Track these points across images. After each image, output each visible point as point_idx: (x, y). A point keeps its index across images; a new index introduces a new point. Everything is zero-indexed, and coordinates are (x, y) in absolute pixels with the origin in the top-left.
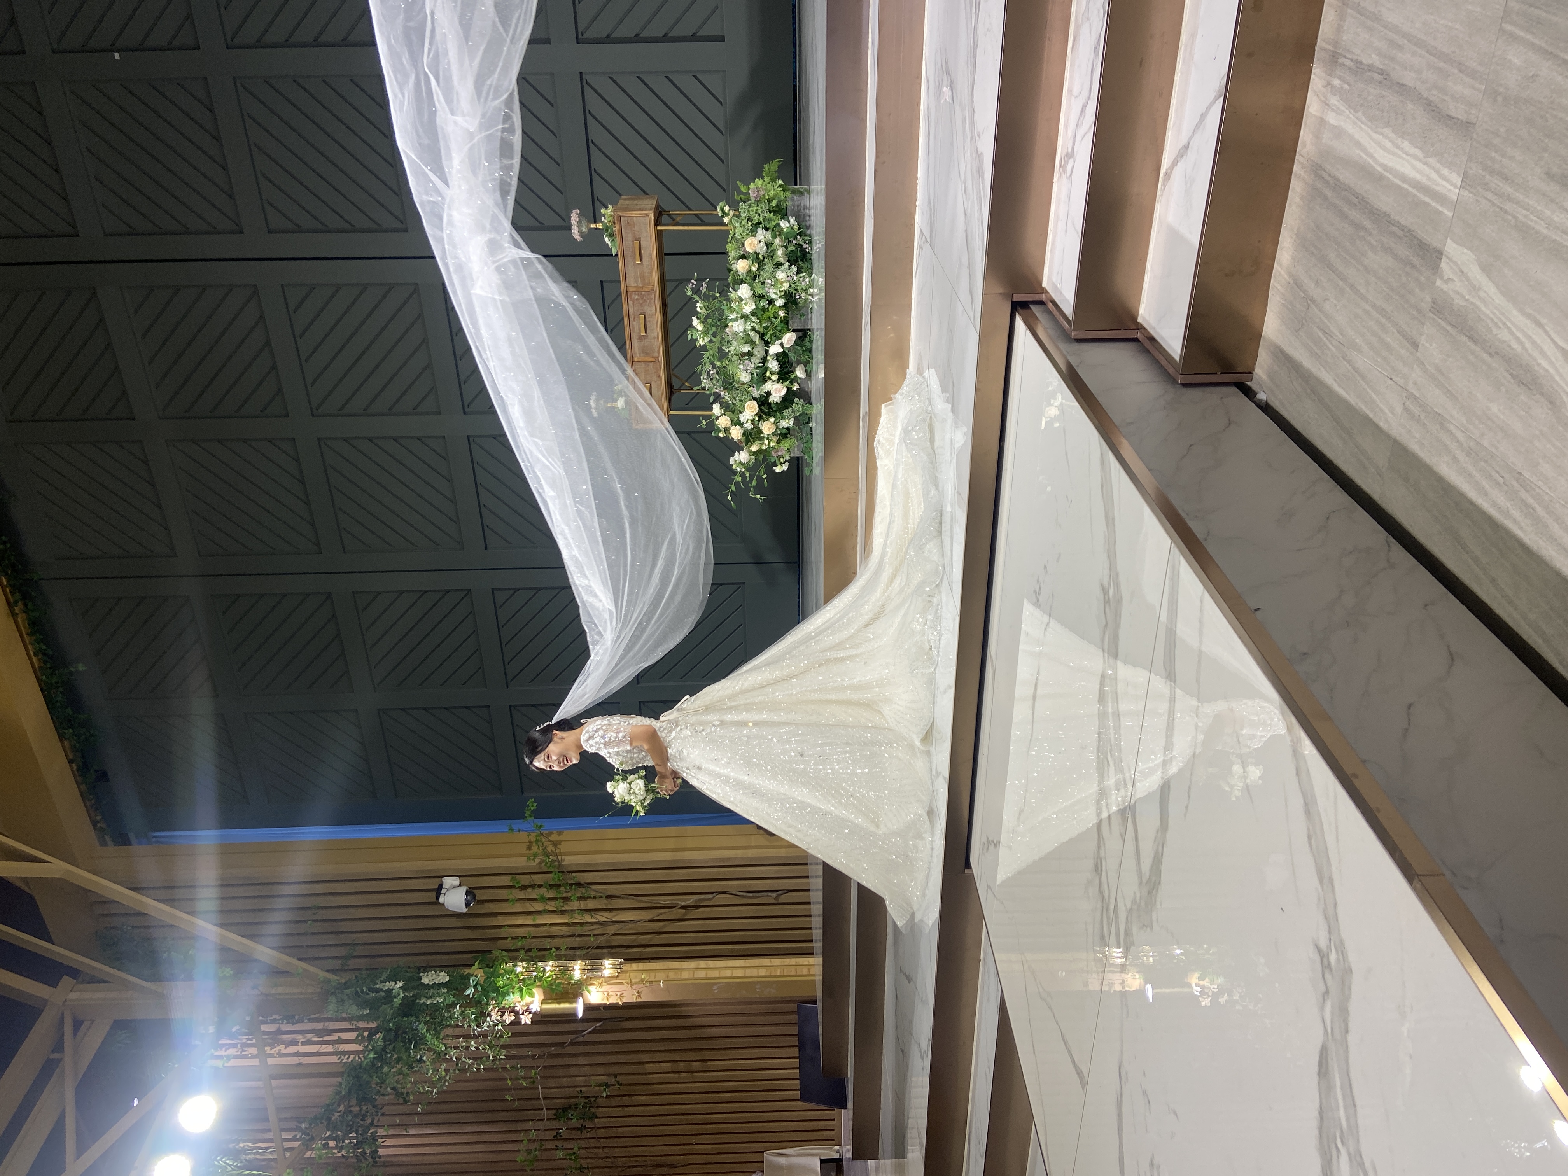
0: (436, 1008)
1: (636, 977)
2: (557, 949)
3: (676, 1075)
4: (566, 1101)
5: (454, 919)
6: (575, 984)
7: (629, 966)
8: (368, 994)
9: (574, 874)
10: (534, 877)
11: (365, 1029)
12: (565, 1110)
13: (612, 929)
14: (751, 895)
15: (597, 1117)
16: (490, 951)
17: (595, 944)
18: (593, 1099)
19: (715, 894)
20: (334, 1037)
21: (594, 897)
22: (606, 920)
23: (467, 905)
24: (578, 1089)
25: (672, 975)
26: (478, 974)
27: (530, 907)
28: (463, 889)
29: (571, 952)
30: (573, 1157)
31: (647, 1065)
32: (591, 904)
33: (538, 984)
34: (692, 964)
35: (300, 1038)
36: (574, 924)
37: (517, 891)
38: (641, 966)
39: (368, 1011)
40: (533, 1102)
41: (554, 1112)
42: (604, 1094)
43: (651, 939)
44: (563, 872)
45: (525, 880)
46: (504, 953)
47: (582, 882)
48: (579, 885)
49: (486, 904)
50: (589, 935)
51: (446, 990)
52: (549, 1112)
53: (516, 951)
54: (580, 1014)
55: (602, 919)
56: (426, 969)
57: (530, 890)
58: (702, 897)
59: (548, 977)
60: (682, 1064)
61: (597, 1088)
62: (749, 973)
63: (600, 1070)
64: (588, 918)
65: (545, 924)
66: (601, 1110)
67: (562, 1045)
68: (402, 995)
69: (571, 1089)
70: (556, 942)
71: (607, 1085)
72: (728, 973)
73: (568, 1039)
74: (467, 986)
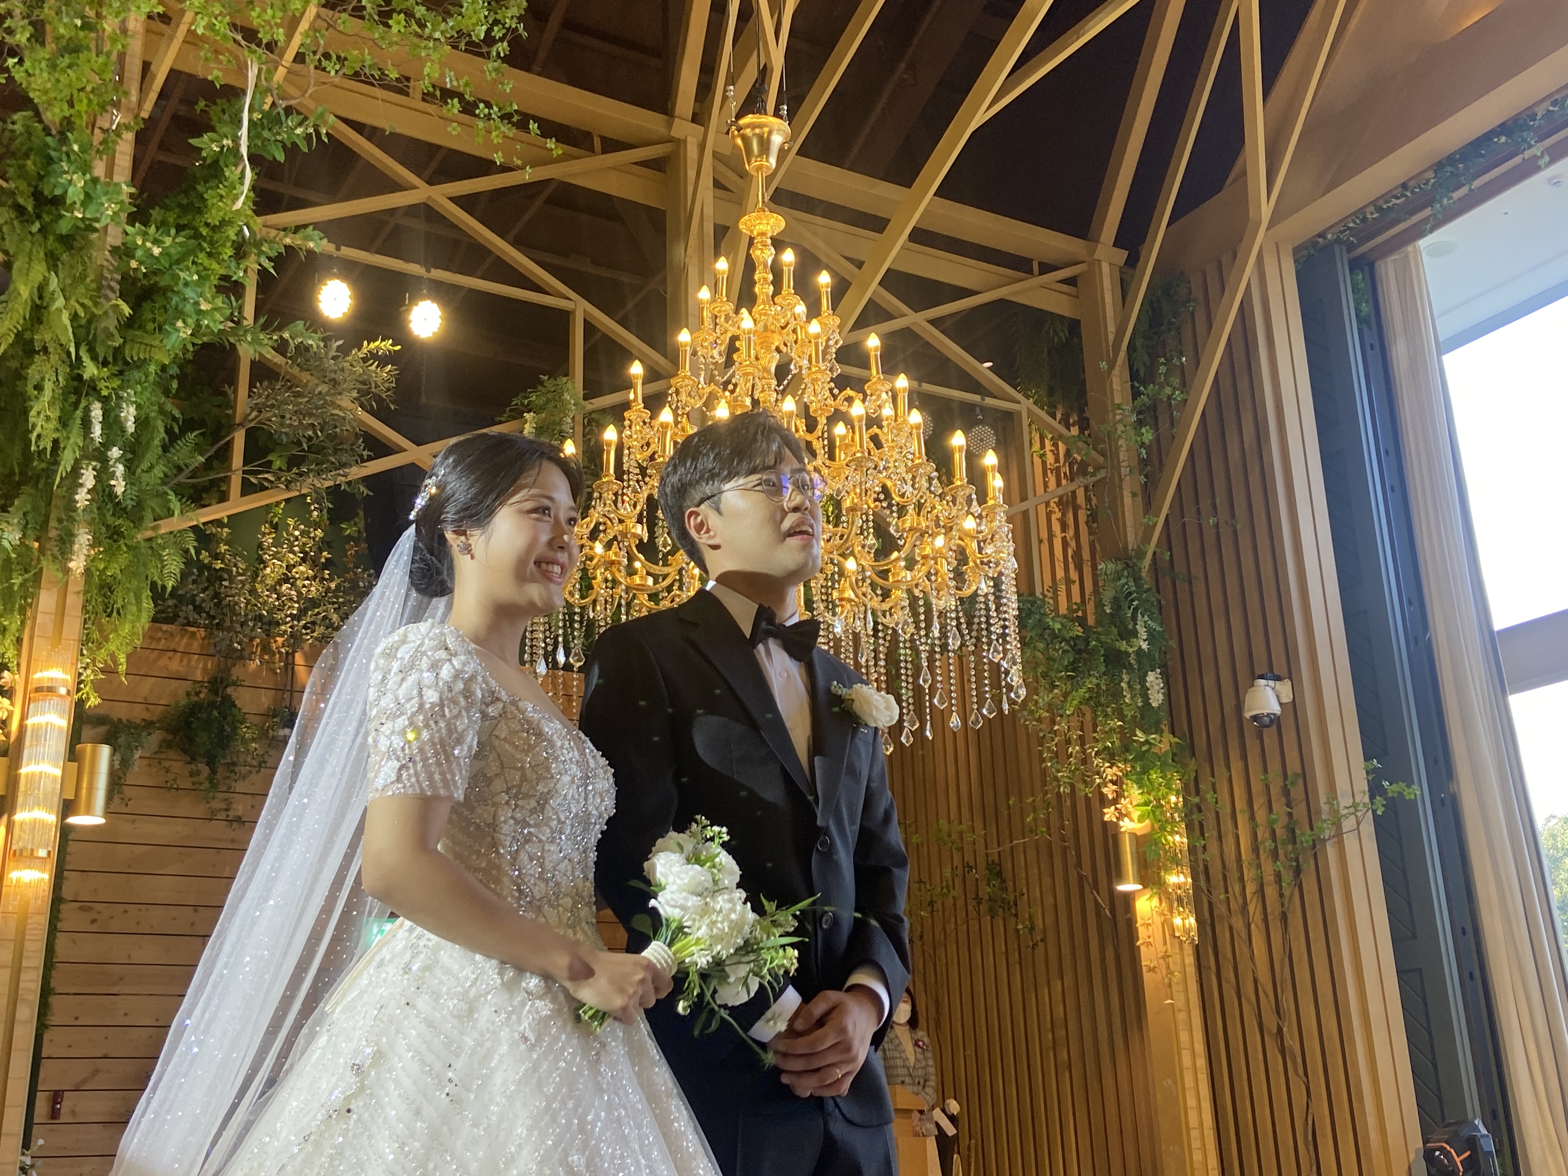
0: (1117, 695)
1: (1175, 963)
2: (1204, 847)
3: (1049, 1026)
4: (1010, 876)
5: (1233, 702)
6: (1160, 878)
7: (1188, 950)
8: (1129, 608)
9: (1312, 862)
10: (1303, 805)
11: (1085, 612)
12: (999, 874)
13: (1238, 923)
14: (1310, 1137)
15: (992, 918)
16: (1193, 754)
17: (1214, 900)
18: (1013, 911)
19: (1305, 1079)
20: (1074, 575)
21: (1282, 895)
22: (1251, 914)
23: (1255, 718)
24: (1025, 891)
25: (1181, 1017)
26: (1164, 743)
27: (1259, 803)
28: (1276, 709)
29: (1201, 868)
30: (945, 890)
31: (1059, 983)
32: (1271, 891)
33: (1156, 826)
34: (1200, 1047)
35: (1071, 532)
36: (1240, 868)
37: (1281, 784)
38: (1191, 971)
39: (1108, 611)
40: (1007, 833)
41: (997, 860)
42: (1020, 927)
43: (1228, 982)
44: (1314, 846)
45: (1297, 792)
46: (1193, 775)
47: (1302, 876)
48: (1298, 871)
49: (1258, 742)
50: (1227, 892)
51: (1140, 704)
52: (996, 856)
53: (1198, 793)
54: (1122, 888)
55: (1251, 908)
56: (1166, 677)
57: (1283, 800)
58: (1299, 1060)
59: (1166, 840)
60: (1063, 1032)
61: (1027, 916)
62: (1195, 1134)
63: (1050, 919)
64: (1250, 888)
65: (1236, 827)
66: (1001, 923)
67: (1079, 864)
68: (1131, 650)
69: (1024, 881)
70: (1213, 848)
71: (1032, 929)
72: (1191, 1102)
73: (1086, 871)
74: (1146, 732)
